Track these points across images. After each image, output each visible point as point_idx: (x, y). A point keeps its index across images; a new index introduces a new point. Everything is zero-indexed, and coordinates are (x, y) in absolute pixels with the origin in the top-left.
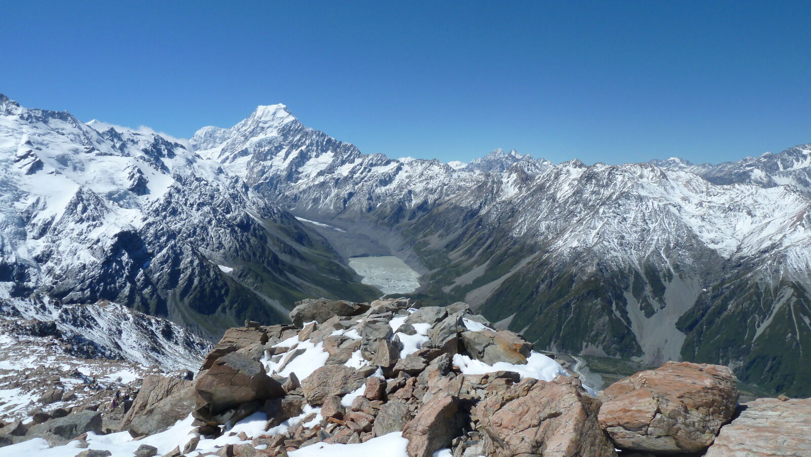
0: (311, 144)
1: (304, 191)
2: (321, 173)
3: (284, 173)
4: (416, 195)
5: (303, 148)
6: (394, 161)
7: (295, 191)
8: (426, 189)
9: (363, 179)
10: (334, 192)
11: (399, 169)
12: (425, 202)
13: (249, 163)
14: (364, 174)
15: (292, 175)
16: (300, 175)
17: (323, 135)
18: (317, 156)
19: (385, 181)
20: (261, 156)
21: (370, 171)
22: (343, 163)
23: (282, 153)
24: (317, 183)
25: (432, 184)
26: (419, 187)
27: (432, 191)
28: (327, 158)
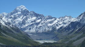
0: (30, 15)
1: (27, 27)
2: (32, 22)
3: (21, 22)
4: (60, 25)
5: (28, 16)
6: (54, 18)
7: (24, 27)
8: (63, 23)
9: (44, 23)
10: (35, 26)
11: (55, 19)
12: (63, 26)
13: (12, 20)
14: (45, 21)
15: (24, 23)
16: (26, 23)
17: (34, 12)
18: (31, 18)
19: (51, 22)
20: (15, 18)
21: (46, 20)
22: (39, 19)
23: (21, 17)
24: (31, 24)
25: (65, 22)
26: (61, 23)
27: (65, 24)
28: (34, 18)
